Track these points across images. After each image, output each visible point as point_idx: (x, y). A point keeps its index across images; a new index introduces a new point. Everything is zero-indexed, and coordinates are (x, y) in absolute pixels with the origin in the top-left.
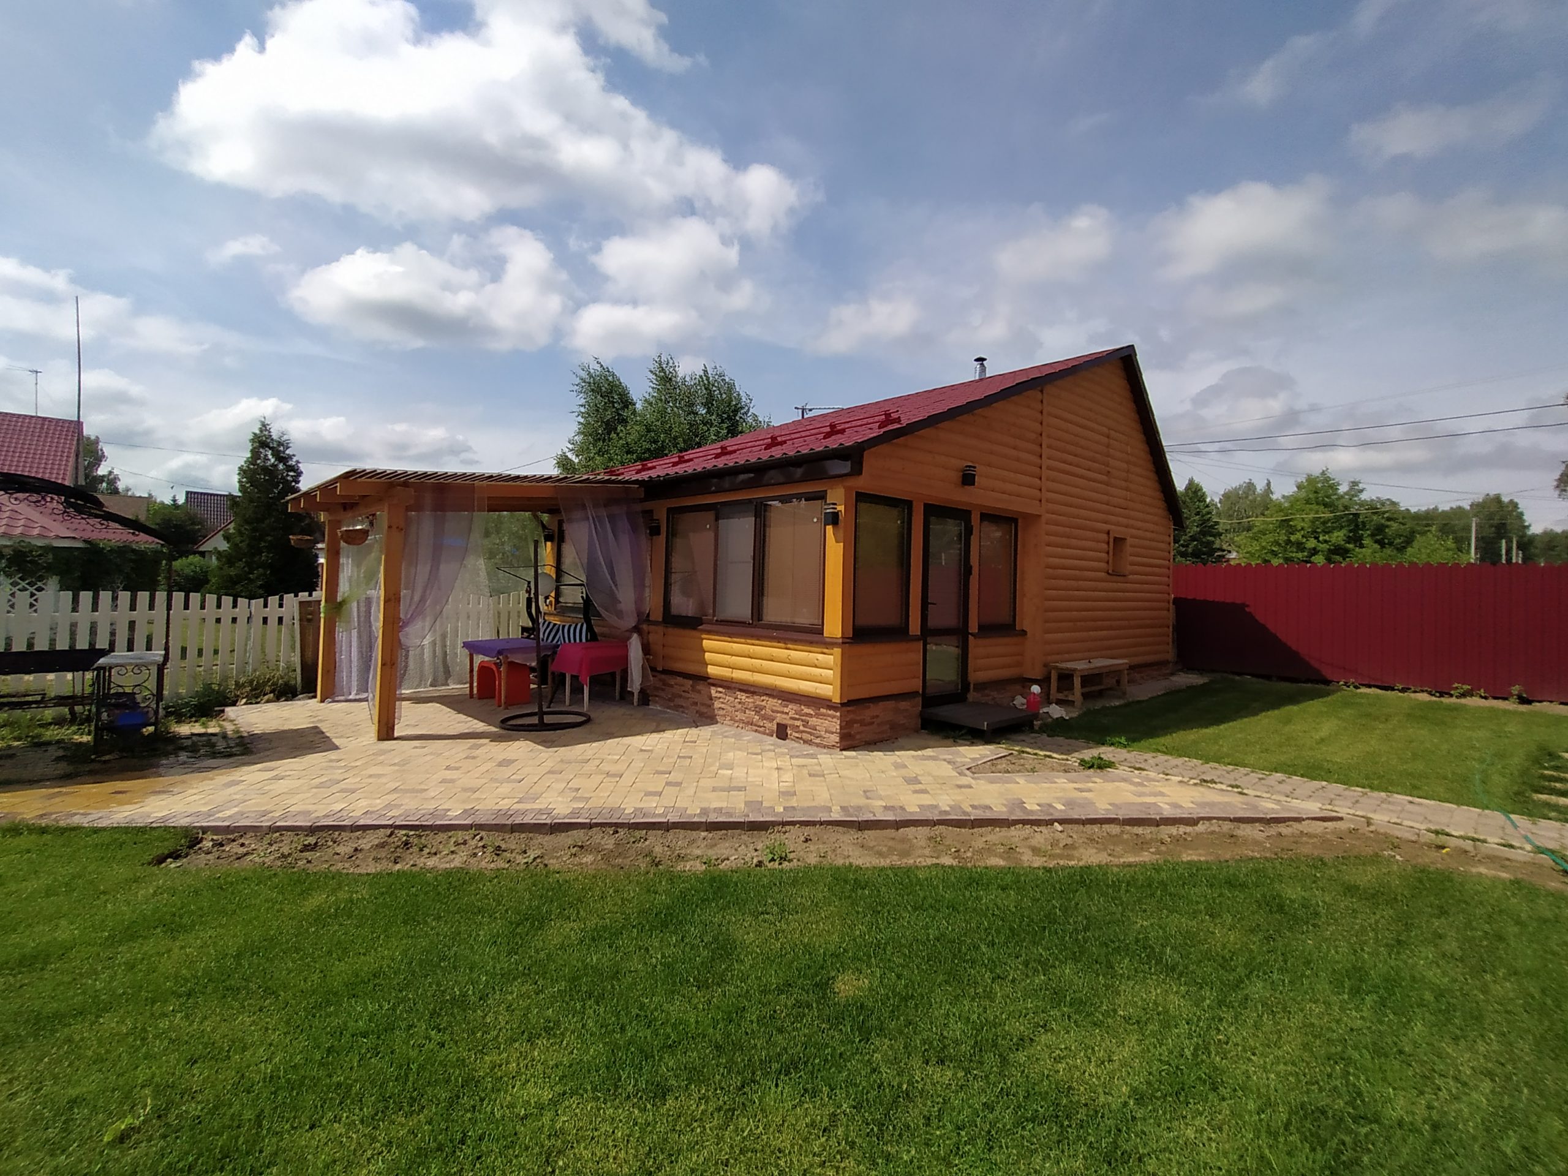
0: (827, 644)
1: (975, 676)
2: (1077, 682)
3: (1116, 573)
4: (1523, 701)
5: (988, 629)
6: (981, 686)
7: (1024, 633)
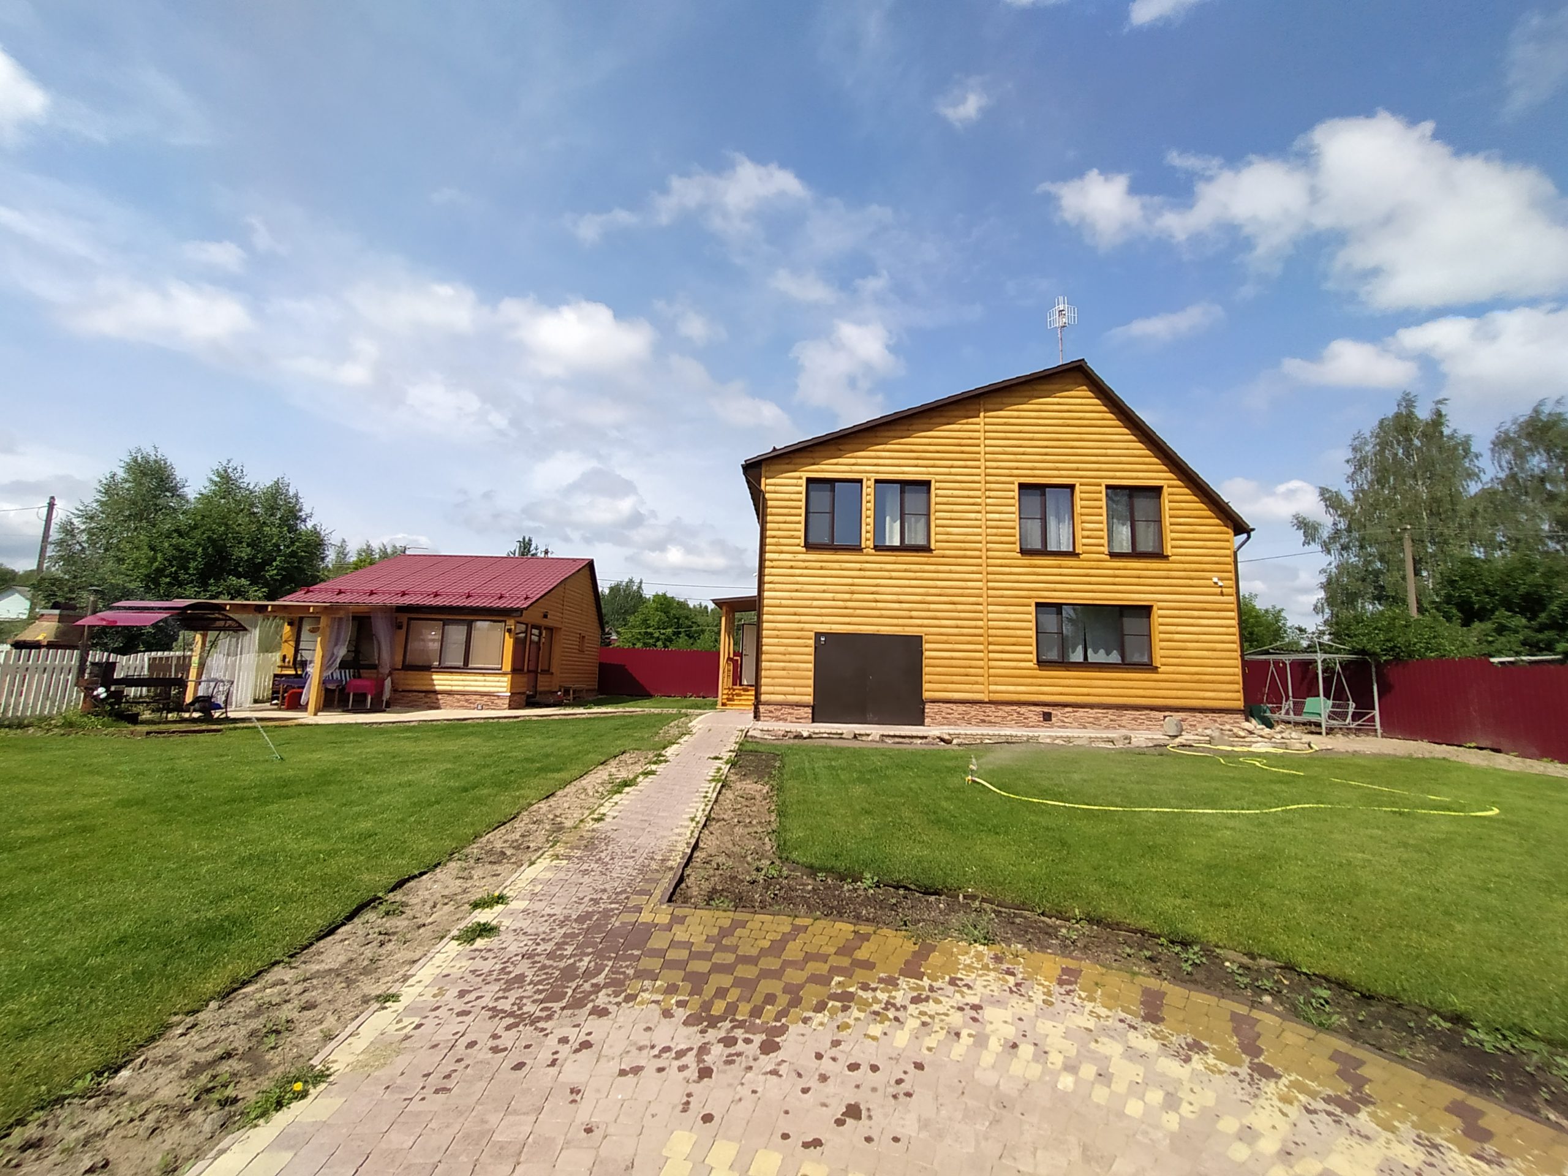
0: (505, 674)
1: (539, 689)
2: (571, 692)
3: (581, 651)
4: (704, 697)
5: (544, 672)
6: (541, 693)
7: (552, 674)
